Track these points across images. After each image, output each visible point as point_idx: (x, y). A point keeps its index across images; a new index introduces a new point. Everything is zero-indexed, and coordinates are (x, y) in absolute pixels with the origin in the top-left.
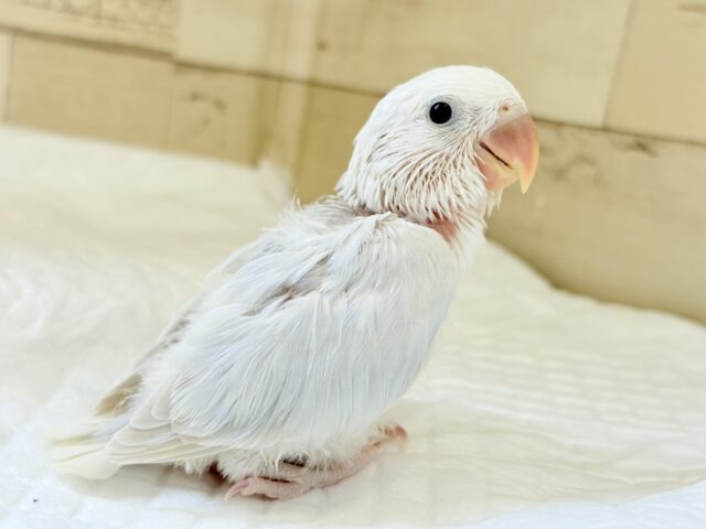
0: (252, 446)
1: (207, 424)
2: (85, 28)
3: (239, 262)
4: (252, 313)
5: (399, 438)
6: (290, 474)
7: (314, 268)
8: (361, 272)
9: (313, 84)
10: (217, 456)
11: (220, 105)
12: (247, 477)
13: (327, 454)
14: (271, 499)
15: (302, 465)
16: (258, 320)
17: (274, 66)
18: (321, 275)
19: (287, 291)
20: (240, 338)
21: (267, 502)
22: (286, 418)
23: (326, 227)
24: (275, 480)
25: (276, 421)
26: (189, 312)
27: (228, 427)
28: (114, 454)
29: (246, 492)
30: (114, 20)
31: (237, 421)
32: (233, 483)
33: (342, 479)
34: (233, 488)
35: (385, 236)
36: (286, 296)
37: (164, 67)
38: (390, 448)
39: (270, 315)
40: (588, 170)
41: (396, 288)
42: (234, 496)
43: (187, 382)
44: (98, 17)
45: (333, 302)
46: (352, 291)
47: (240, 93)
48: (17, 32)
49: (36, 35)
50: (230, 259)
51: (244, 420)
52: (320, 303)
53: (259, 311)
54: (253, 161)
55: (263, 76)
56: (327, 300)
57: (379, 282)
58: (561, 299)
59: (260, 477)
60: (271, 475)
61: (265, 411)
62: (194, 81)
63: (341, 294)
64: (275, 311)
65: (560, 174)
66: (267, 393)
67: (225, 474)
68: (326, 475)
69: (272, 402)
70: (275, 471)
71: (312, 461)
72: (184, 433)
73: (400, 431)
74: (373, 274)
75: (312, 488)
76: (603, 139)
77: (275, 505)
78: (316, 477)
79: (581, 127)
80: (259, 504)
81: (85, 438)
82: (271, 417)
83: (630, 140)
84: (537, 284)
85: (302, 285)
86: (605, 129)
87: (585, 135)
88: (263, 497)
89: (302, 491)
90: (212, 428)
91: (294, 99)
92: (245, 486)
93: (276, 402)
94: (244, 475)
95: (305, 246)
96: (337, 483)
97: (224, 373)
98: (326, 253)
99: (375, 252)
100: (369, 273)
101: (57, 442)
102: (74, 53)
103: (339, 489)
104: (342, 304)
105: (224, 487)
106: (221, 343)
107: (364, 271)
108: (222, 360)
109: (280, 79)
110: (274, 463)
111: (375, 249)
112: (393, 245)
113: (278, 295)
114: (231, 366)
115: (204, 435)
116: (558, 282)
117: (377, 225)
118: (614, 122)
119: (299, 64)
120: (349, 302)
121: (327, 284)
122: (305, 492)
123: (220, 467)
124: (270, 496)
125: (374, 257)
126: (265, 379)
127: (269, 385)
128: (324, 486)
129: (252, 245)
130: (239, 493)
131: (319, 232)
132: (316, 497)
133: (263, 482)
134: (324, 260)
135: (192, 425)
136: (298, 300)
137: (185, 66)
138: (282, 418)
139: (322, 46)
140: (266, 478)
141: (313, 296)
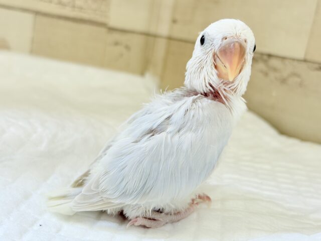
0: (135, 203)
1: (115, 192)
2: (68, 12)
3: (134, 119)
4: (136, 142)
5: (207, 201)
6: (156, 216)
7: (164, 121)
8: (185, 124)
9: (170, 38)
10: (122, 207)
11: (127, 48)
12: (137, 217)
13: (173, 207)
14: (148, 228)
15: (161, 212)
16: (139, 145)
17: (153, 30)
18: (168, 124)
19: (152, 132)
20: (130, 153)
21: (146, 229)
22: (150, 190)
23: (172, 102)
24: (150, 219)
25: (145, 192)
26: (113, 141)
27: (124, 194)
28: (74, 206)
29: (136, 224)
30: (81, 8)
31: (128, 191)
32: (130, 220)
33: (181, 220)
34: (130, 222)
35: (197, 107)
36: (151, 134)
37: (103, 30)
38: (203, 206)
39: (144, 143)
40: (297, 80)
41: (201, 131)
42: (131, 226)
43: (106, 173)
44: (74, 7)
45: (172, 137)
46: (181, 133)
47: (137, 42)
48: (37, 13)
49: (46, 15)
50: (131, 118)
51: (131, 191)
52: (166, 138)
53: (139, 141)
54: (142, 73)
55: (147, 34)
56: (169, 136)
57: (193, 128)
58: (283, 139)
59: (143, 217)
60: (148, 216)
61: (141, 187)
62: (117, 36)
63: (176, 133)
64: (146, 141)
65: (284, 81)
66: (141, 179)
67: (127, 216)
68: (174, 218)
69: (144, 183)
70: (150, 215)
71: (166, 211)
72: (105, 196)
73: (208, 198)
74: (190, 125)
75: (167, 223)
76: (304, 65)
77: (150, 230)
78: (169, 218)
79: (294, 60)
80: (142, 230)
81: (64, 197)
82: (144, 190)
83: (317, 66)
84: (272, 132)
85: (159, 129)
86: (305, 61)
87: (295, 63)
88: (144, 227)
89: (162, 224)
90: (117, 194)
91: (161, 45)
92: (136, 221)
93: (146, 183)
94: (135, 216)
95: (161, 111)
96: (178, 221)
97: (123, 169)
98: (170, 114)
99: (192, 114)
100: (189, 124)
101: (52, 199)
102: (62, 23)
103: (179, 224)
104: (176, 138)
105: (126, 221)
106: (122, 156)
107: (187, 123)
108: (122, 163)
109: (155, 36)
110: (149, 211)
111: (192, 113)
112: (200, 110)
113: (148, 134)
114: (126, 166)
115: (114, 197)
116: (282, 131)
117: (194, 101)
118: (309, 58)
119: (164, 29)
120: (179, 137)
121: (170, 129)
122: (164, 225)
123: (124, 213)
124: (147, 226)
125: (192, 116)
126: (140, 172)
127: (142, 175)
128: (172, 222)
129: (140, 111)
130: (133, 224)
131: (168, 104)
132: (169, 227)
133: (144, 219)
134: (169, 118)
135: (108, 193)
136: (157, 136)
137: (112, 30)
138: (148, 191)
139: (174, 21)
140: (145, 218)
141: (163, 134)
